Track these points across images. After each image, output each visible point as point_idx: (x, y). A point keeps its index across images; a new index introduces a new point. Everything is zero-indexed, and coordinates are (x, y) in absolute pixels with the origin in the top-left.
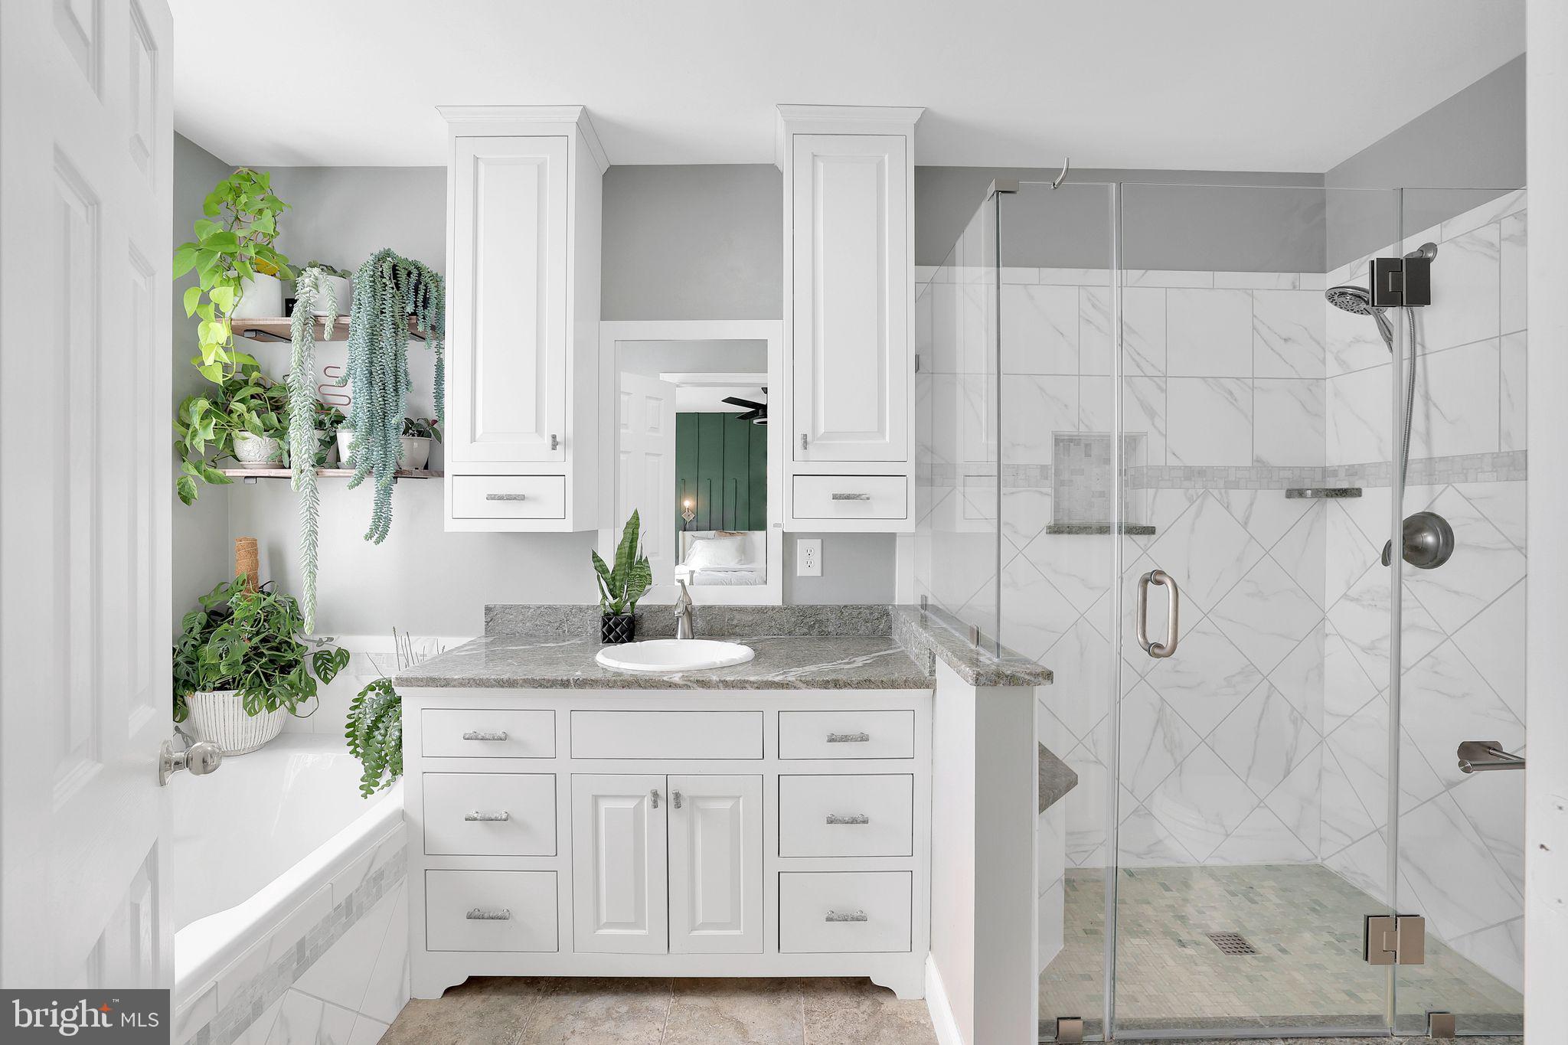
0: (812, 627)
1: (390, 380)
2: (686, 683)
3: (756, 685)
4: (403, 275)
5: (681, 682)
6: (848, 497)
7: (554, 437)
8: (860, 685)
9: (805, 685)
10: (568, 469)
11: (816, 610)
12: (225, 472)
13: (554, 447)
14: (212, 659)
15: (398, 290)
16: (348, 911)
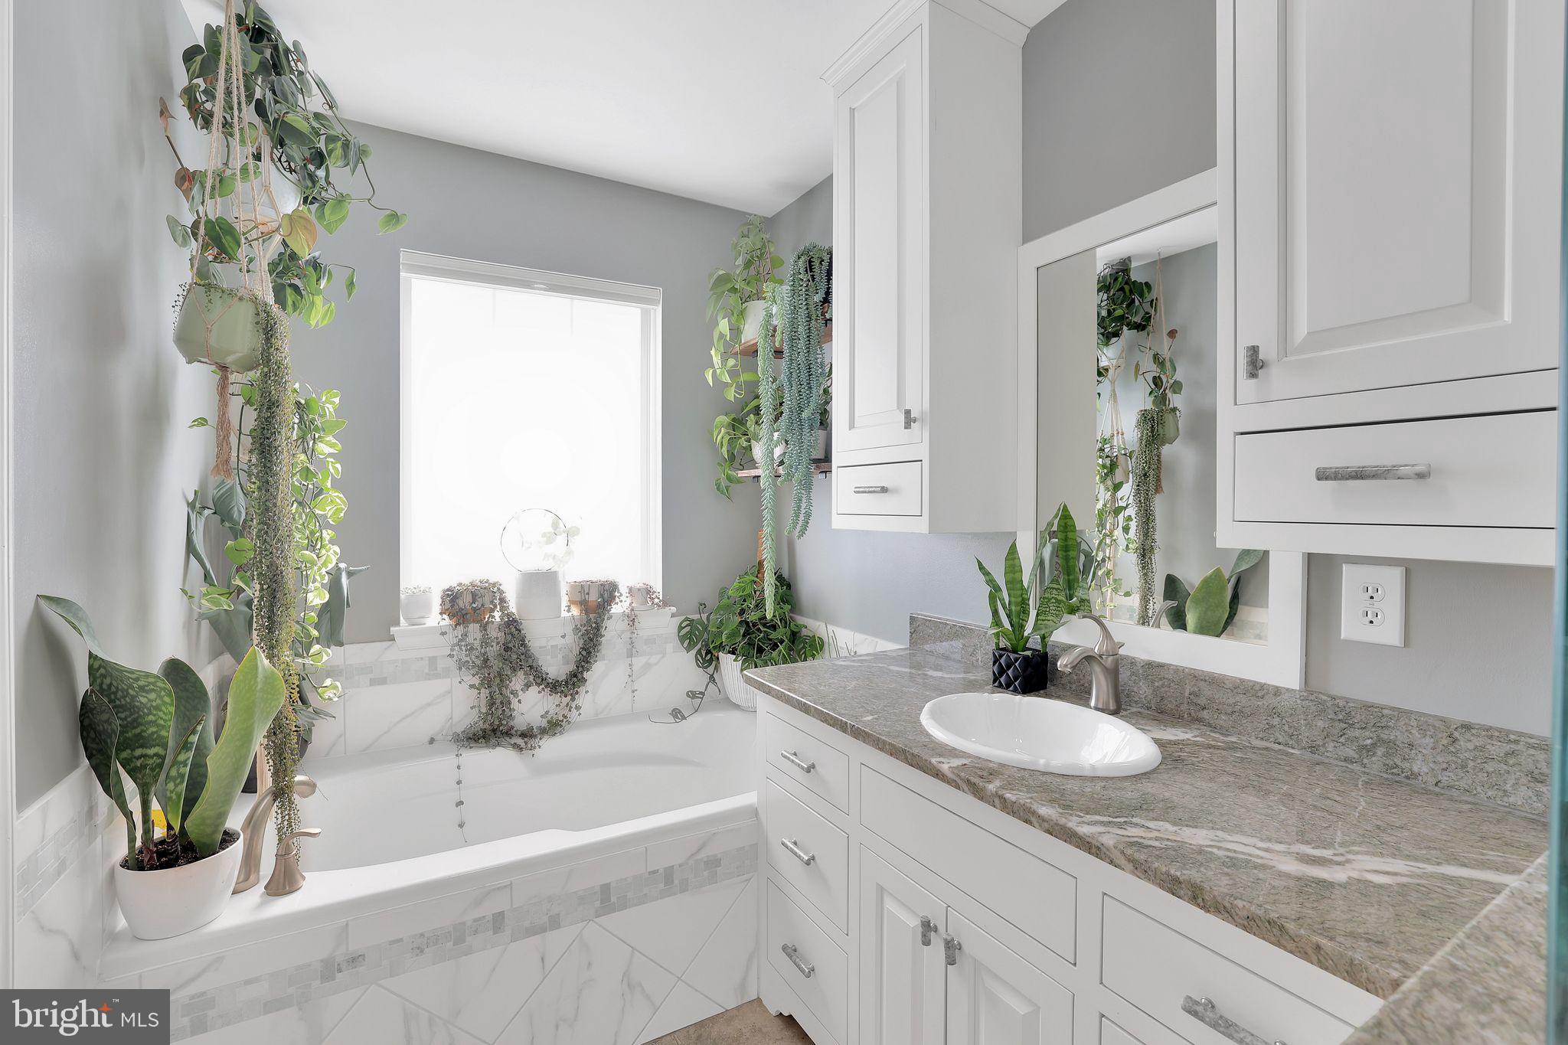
0: (1369, 750)
1: (804, 376)
2: (957, 779)
3: (1046, 825)
4: (816, 264)
5: (950, 775)
6: (1359, 475)
7: (908, 412)
8: (1251, 924)
9: (1130, 866)
10: (924, 452)
11: (1378, 717)
12: (737, 474)
13: (908, 426)
14: (713, 627)
15: (813, 281)
16: (668, 881)
